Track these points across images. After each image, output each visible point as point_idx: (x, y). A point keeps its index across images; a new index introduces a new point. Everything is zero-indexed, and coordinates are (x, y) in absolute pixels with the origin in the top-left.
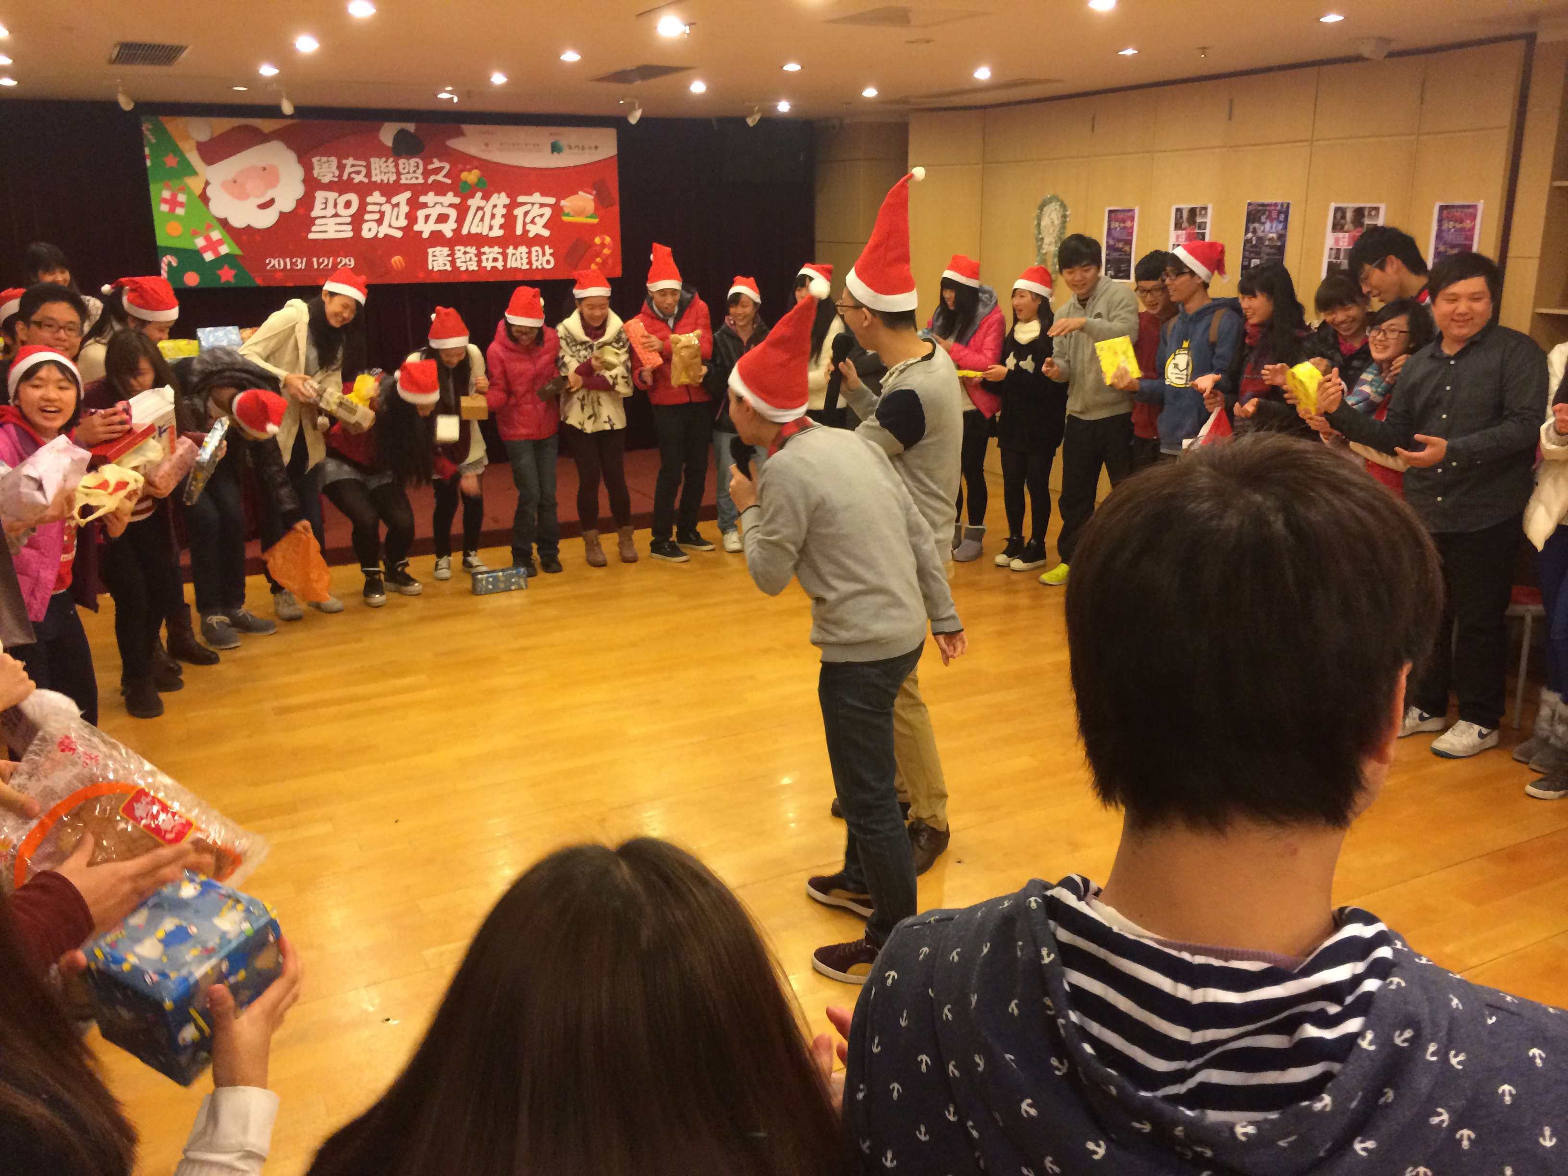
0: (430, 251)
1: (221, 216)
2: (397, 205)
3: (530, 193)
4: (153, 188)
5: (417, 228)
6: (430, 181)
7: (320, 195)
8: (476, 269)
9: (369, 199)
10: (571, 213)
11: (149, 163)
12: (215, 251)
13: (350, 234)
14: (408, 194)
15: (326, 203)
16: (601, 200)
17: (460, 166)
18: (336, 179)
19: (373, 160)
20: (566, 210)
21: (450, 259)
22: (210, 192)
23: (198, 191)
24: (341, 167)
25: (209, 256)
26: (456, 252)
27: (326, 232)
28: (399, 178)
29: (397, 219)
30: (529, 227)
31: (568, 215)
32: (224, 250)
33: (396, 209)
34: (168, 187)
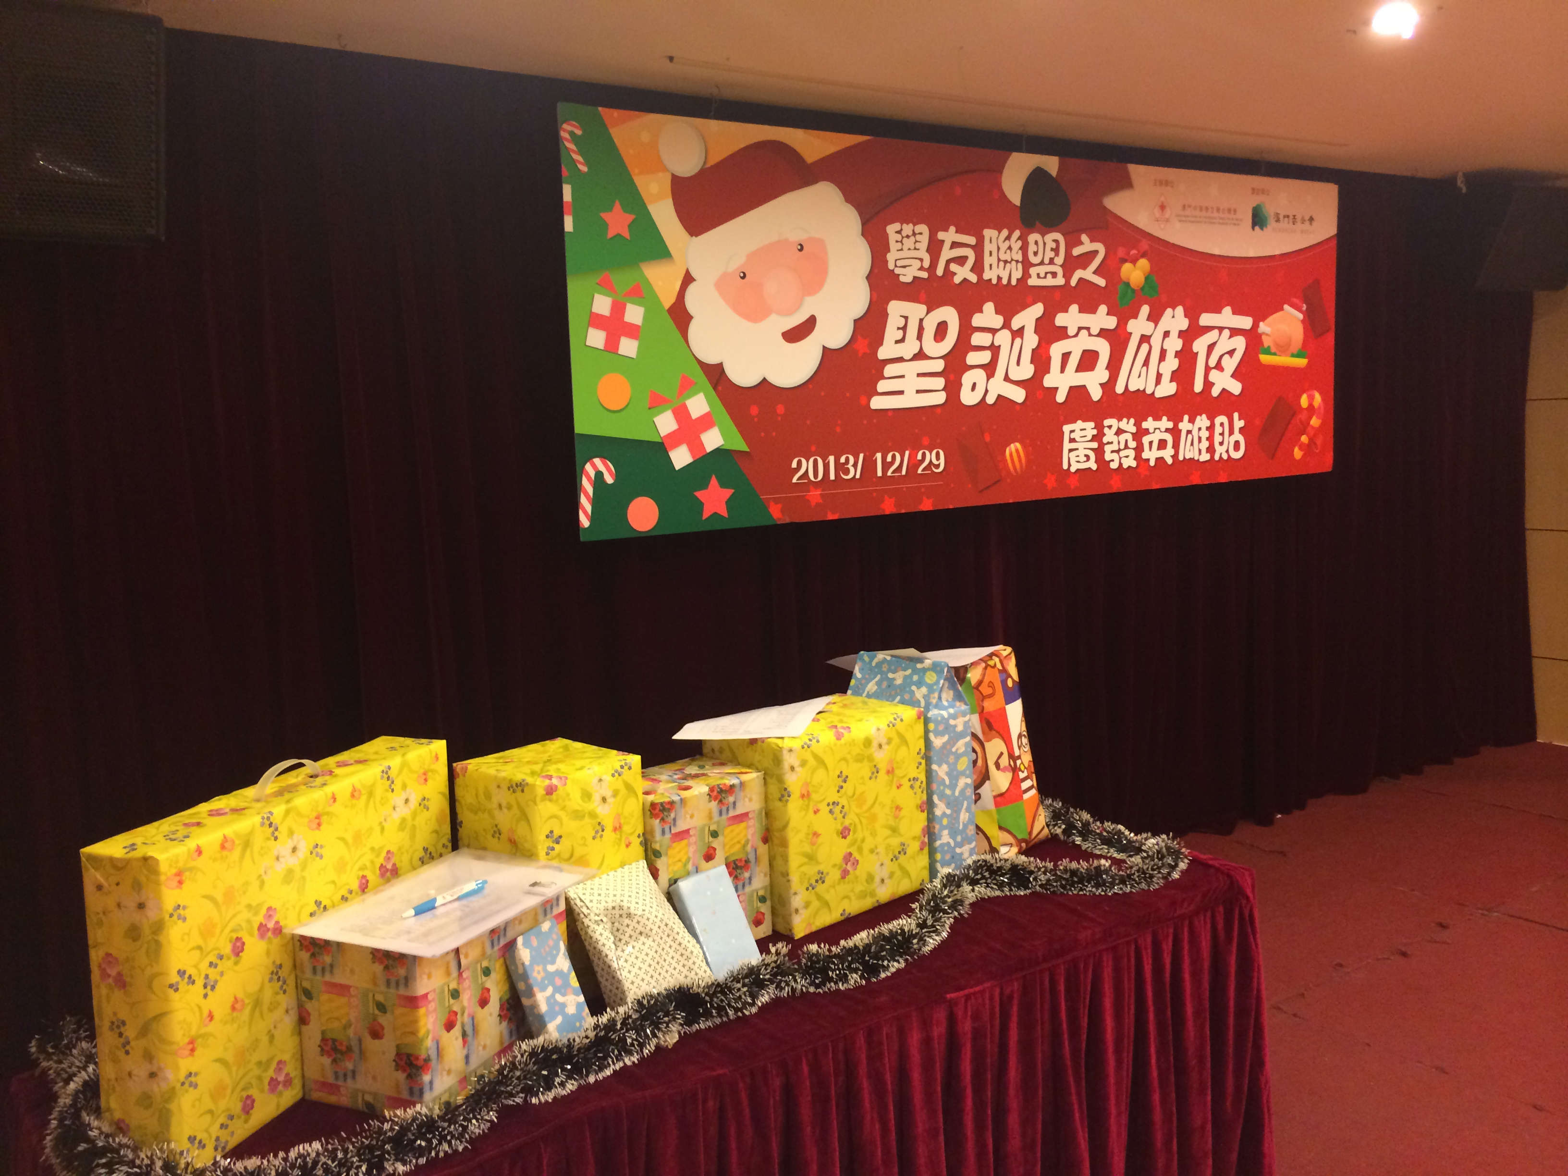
0: (1067, 428)
1: (711, 359)
2: (1019, 333)
3: (1218, 311)
4: (575, 289)
5: (1049, 381)
6: (1073, 282)
7: (896, 309)
8: (1134, 464)
9: (977, 320)
10: (1273, 350)
11: (569, 224)
12: (695, 445)
13: (940, 398)
14: (1037, 310)
15: (904, 328)
16: (1311, 323)
17: (1121, 252)
18: (924, 275)
19: (988, 233)
20: (1267, 342)
21: (1095, 445)
22: (692, 303)
23: (668, 300)
24: (934, 248)
25: (681, 457)
26: (1106, 430)
27: (901, 393)
28: (1026, 275)
29: (1018, 363)
30: (1214, 376)
31: (1268, 352)
32: (712, 440)
33: (1018, 341)
34: (607, 285)
